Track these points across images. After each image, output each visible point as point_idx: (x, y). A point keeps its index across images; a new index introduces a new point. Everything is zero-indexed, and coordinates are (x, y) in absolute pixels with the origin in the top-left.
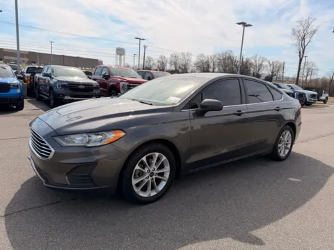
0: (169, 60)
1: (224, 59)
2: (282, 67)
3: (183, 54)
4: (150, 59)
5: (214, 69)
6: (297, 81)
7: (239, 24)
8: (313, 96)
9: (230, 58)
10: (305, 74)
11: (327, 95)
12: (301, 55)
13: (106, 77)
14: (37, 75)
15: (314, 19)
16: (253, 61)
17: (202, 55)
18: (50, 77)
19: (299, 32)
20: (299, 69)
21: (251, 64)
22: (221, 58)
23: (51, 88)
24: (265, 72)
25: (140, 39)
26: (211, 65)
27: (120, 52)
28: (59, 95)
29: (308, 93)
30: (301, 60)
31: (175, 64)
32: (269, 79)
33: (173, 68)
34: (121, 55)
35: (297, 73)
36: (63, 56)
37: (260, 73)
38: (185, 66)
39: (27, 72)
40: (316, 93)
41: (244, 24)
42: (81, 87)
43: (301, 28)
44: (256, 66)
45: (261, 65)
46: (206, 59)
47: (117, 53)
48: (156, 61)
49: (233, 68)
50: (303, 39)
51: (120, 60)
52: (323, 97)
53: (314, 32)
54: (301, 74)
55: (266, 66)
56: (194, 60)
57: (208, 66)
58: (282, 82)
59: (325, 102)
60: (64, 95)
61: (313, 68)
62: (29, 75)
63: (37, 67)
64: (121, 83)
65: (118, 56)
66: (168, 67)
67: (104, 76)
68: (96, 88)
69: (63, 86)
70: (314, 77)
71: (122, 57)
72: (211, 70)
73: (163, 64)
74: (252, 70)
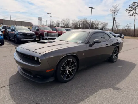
0: (61, 22)
1: (84, 22)
2: (106, 24)
3: (66, 19)
4: (53, 22)
5: (79, 26)
6: (112, 30)
7: (90, 7)
8: (119, 36)
9: (86, 21)
10: (115, 27)
11: (124, 36)
12: (114, 20)
13: (38, 30)
14: (8, 30)
15: (119, 5)
16: (95, 22)
17: (74, 20)
18: (14, 31)
20: (113, 25)
21: (94, 24)
22: (82, 21)
23: (15, 35)
24: (100, 27)
25: (49, 14)
26: (78, 24)
27: (40, 19)
28: (19, 38)
29: (117, 35)
30: (114, 22)
31: (64, 24)
32: (101, 29)
33: (63, 26)
34: (40, 20)
35: (112, 27)
36: (15, 21)
37: (98, 27)
38: (68, 24)
39: (3, 29)
41: (92, 8)
42: (28, 34)
43: (113, 9)
44: (96, 24)
45: (98, 24)
46: (76, 22)
47: (39, 19)
49: (87, 25)
50: (115, 13)
51: (40, 22)
52: (122, 37)
53: (119, 10)
54: (114, 27)
55: (100, 24)
57: (77, 25)
58: (107, 30)
59: (123, 38)
60: (21, 38)
61: (118, 25)
62: (4, 30)
63: (7, 26)
64: (44, 33)
65: (39, 21)
66: (61, 25)
67: (37, 30)
68: (34, 35)
69: (21, 35)
70: (119, 28)
71: (41, 21)
72: (78, 26)
73: (58, 24)
74: (95, 26)
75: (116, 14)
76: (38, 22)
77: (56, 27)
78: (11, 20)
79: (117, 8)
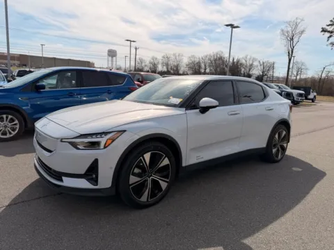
0: (161, 61)
1: (215, 60)
2: (272, 66)
3: (174, 55)
4: (142, 61)
5: (205, 69)
6: (286, 80)
7: (227, 25)
8: (300, 95)
9: (221, 58)
10: (295, 73)
11: (315, 94)
12: (290, 55)
15: (302, 20)
16: (244, 61)
17: (193, 56)
19: (288, 32)
20: (289, 68)
21: (241, 64)
22: (212, 59)
24: (256, 72)
25: (131, 41)
26: (203, 66)
27: (112, 54)
29: (295, 92)
30: (290, 60)
31: (167, 65)
32: (260, 78)
33: (165, 69)
34: (112, 57)
35: (286, 72)
36: (55, 58)
37: (251, 73)
38: (177, 67)
39: (18, 76)
40: (303, 92)
41: (232, 26)
43: (289, 29)
44: (246, 66)
45: (251, 65)
46: (197, 60)
47: (109, 55)
48: (147, 63)
49: (224, 69)
50: (292, 39)
51: (112, 61)
52: (311, 96)
53: (302, 32)
55: (257, 66)
56: (185, 61)
57: (200, 67)
58: (272, 81)
59: (313, 100)
61: (303, 67)
63: (28, 70)
65: (110, 58)
66: (160, 68)
70: (303, 77)
71: (114, 58)
72: (203, 71)
73: (155, 65)
74: (243, 70)
75: (295, 40)
76: (108, 61)
77: (148, 72)
78: (44, 56)
79: (299, 25)
